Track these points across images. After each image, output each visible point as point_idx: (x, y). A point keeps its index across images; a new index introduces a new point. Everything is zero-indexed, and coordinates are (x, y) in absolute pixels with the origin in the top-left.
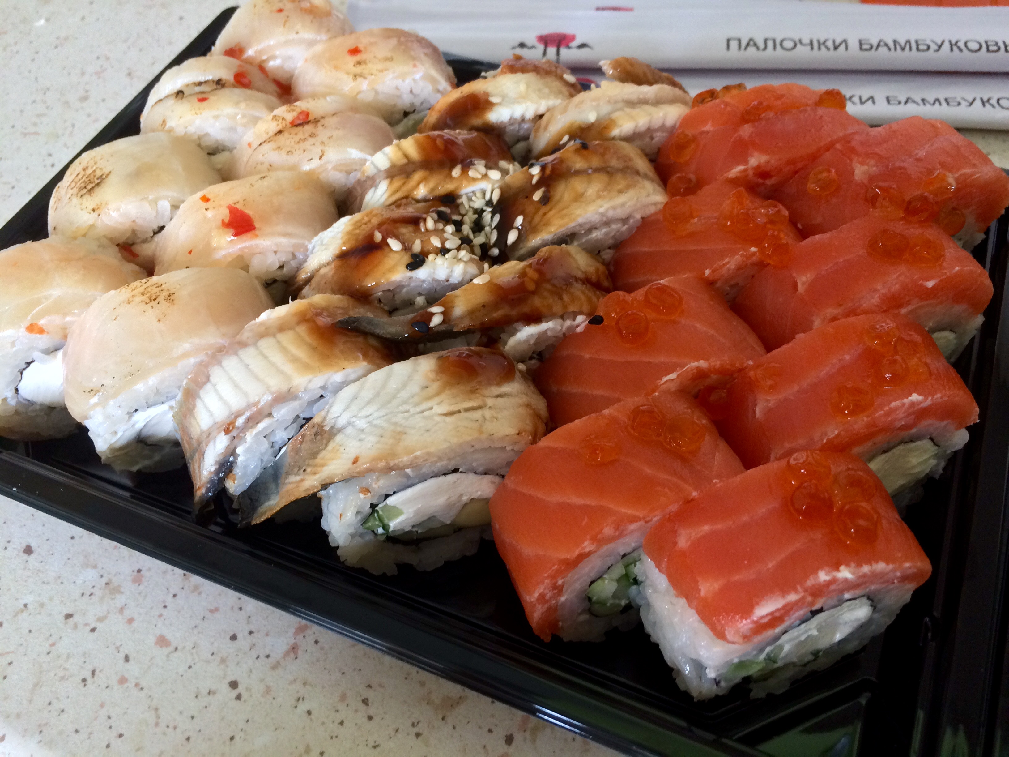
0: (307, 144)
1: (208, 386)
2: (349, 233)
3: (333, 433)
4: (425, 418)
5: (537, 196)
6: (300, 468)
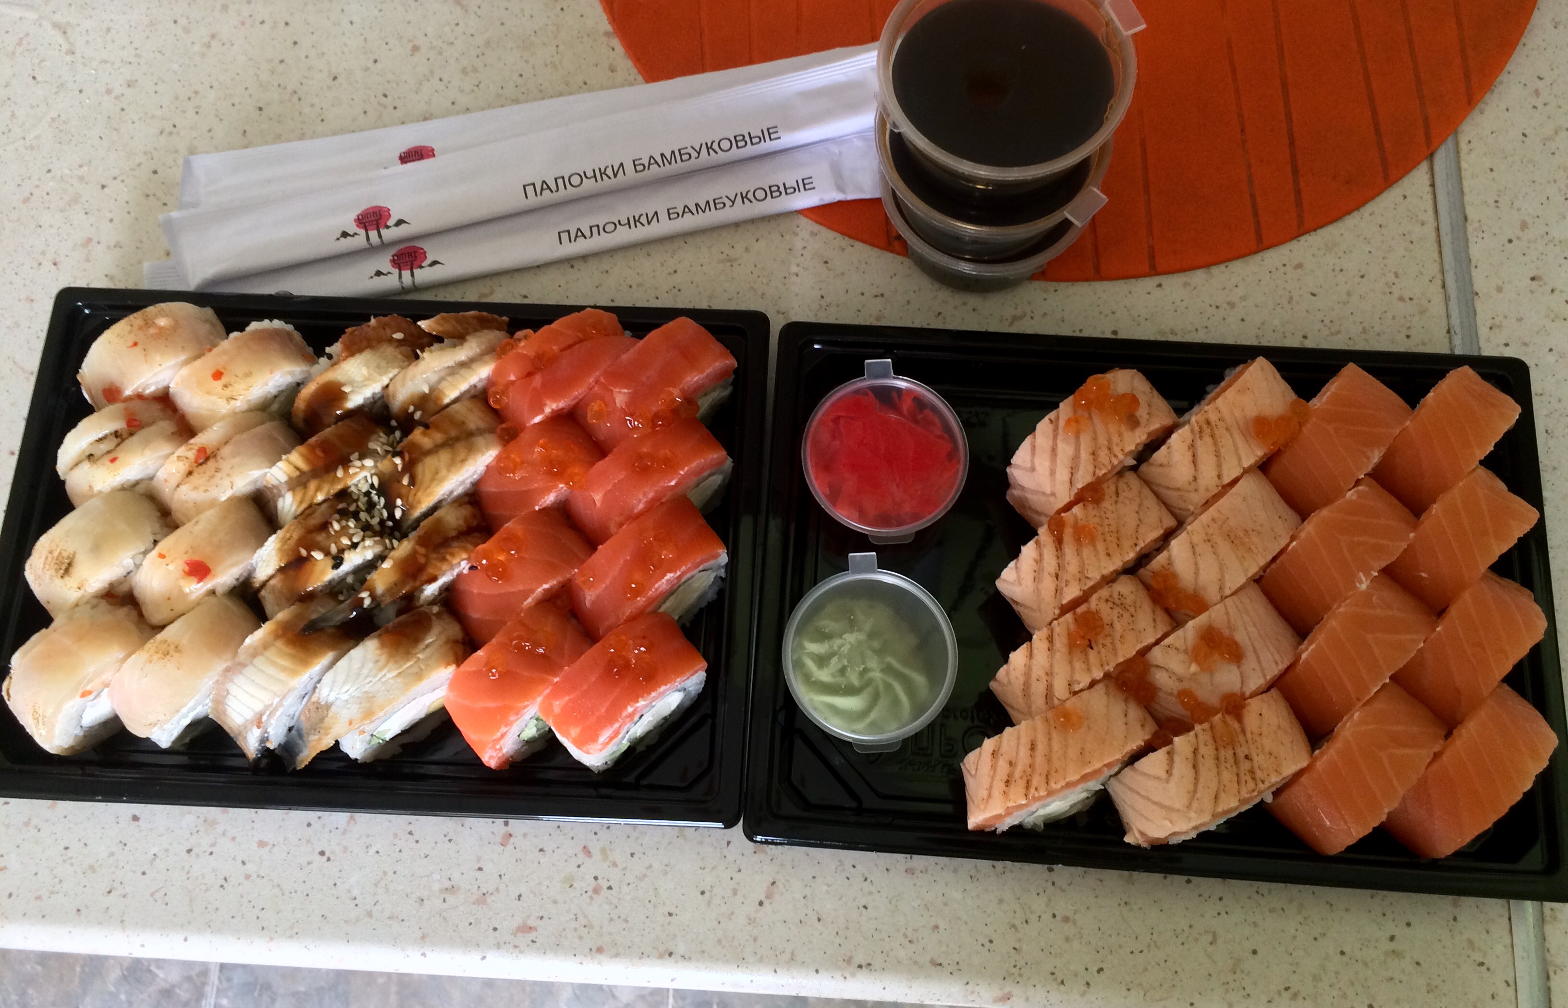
0: (216, 480)
1: (230, 696)
2: (280, 550)
3: (328, 706)
4: (384, 683)
5: (405, 481)
6: (315, 730)
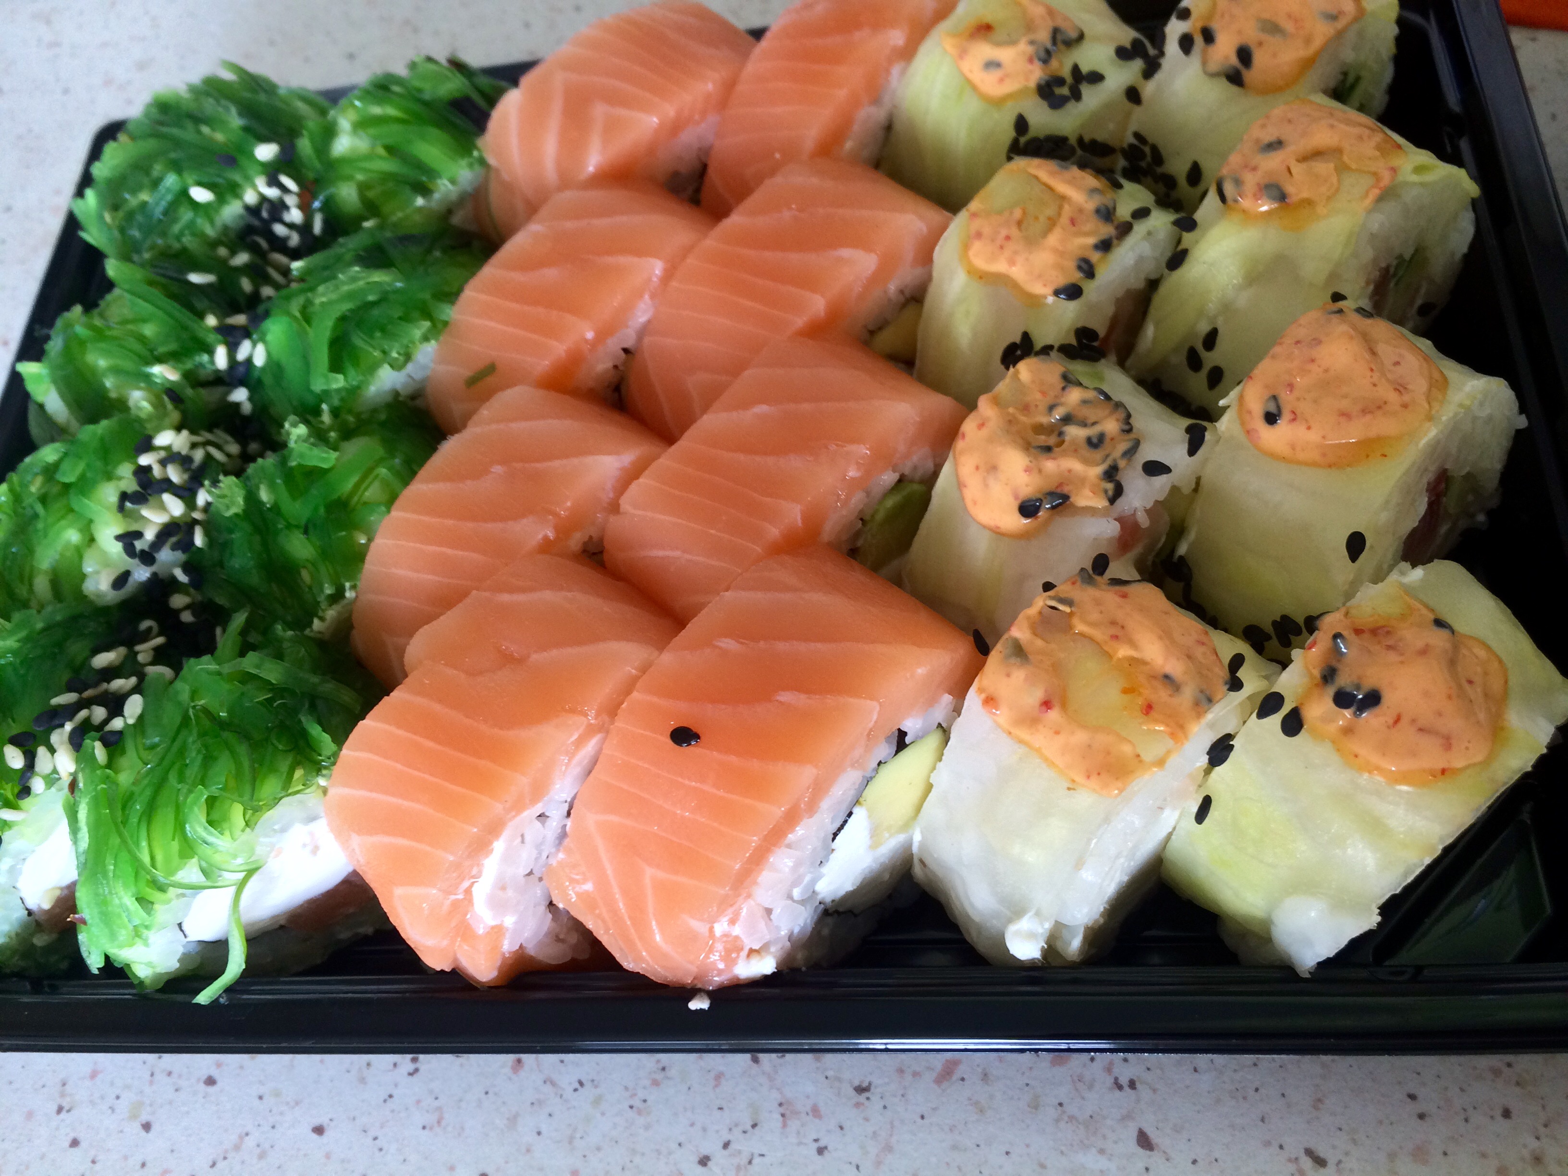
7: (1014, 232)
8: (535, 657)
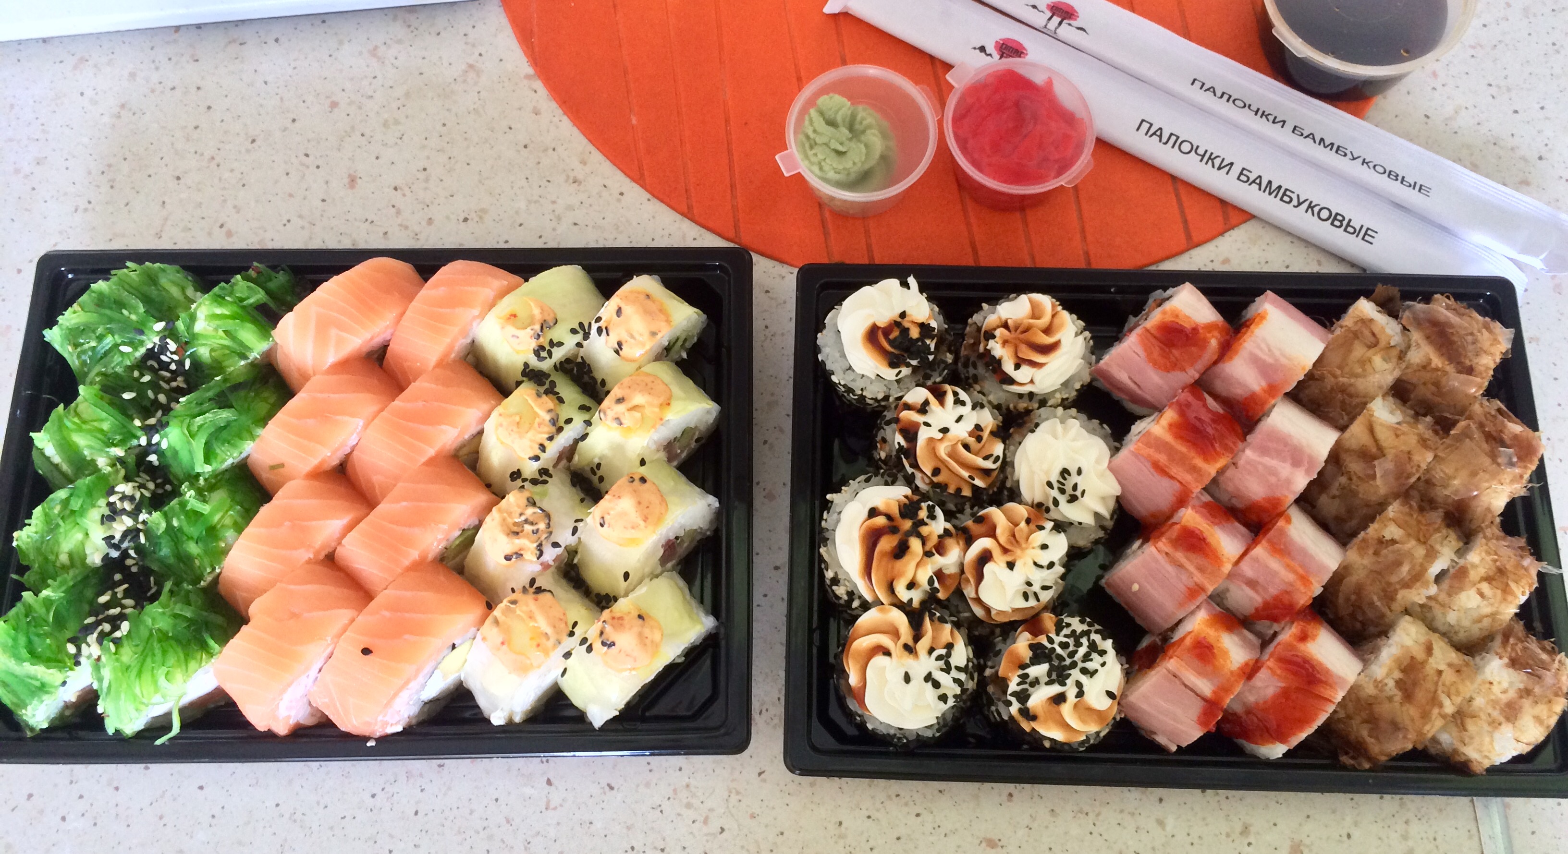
7: (515, 429)
8: (306, 615)
